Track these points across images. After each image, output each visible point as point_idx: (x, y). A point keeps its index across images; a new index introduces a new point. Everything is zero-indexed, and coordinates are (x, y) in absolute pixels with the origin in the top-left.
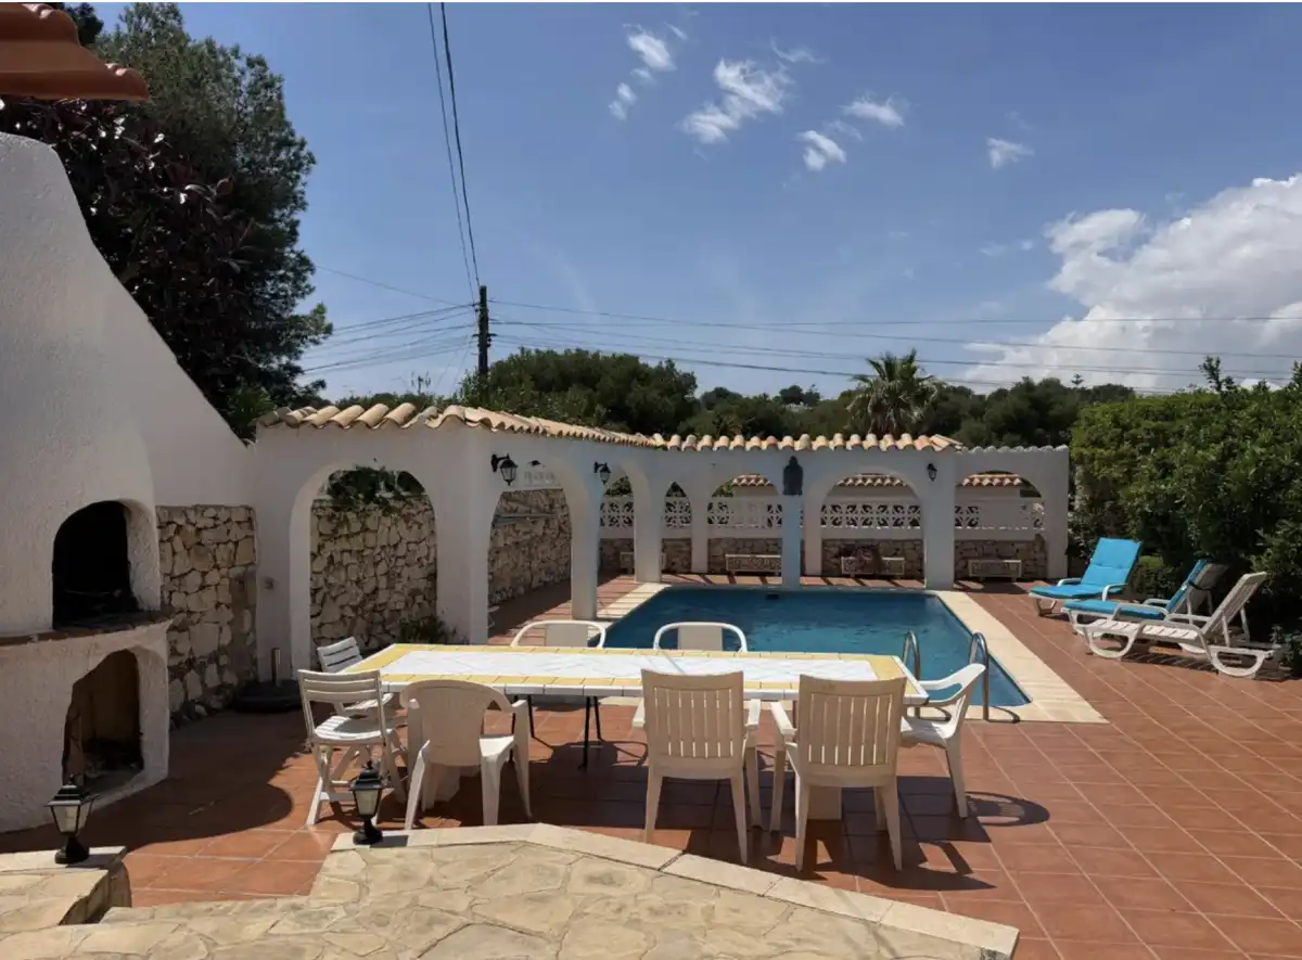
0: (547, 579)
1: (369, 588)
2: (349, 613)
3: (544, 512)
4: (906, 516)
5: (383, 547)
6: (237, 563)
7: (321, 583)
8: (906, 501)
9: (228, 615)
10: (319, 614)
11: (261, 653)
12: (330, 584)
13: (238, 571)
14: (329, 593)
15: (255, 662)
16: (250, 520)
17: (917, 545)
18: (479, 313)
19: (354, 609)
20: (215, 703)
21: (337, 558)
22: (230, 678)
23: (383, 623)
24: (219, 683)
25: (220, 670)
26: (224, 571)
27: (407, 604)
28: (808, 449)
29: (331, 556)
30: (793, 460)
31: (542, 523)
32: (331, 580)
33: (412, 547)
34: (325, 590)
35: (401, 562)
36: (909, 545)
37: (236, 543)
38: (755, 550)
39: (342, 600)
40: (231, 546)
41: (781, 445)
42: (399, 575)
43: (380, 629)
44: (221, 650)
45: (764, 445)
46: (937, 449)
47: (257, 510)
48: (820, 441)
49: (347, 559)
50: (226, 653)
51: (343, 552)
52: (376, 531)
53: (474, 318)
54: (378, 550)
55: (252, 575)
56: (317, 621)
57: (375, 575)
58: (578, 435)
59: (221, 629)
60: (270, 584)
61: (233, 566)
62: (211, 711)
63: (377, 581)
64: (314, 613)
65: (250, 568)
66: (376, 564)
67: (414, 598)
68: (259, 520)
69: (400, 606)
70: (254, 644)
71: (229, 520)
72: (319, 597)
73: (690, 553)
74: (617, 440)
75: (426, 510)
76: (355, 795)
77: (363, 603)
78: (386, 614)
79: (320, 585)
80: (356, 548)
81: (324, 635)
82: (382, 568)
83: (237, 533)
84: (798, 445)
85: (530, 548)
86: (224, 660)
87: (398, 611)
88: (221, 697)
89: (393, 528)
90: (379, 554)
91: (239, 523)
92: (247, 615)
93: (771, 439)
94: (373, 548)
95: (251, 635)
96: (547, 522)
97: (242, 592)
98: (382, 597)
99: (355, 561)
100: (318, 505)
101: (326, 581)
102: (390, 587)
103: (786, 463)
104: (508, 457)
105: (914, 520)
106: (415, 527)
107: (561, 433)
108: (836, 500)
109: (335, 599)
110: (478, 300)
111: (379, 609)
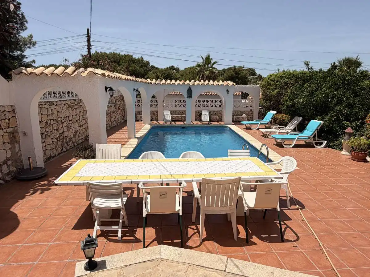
0: (116, 124)
1: (61, 132)
2: (55, 140)
3: (114, 103)
4: (218, 104)
5: (64, 117)
6: (10, 127)
7: (44, 131)
8: (218, 100)
9: (9, 146)
10: (44, 142)
11: (23, 158)
12: (47, 131)
13: (11, 130)
14: (47, 134)
15: (22, 161)
16: (13, 110)
17: (221, 112)
18: (87, 37)
19: (57, 139)
20: (8, 178)
21: (49, 122)
22: (13, 169)
23: (67, 143)
24: (8, 171)
25: (8, 166)
26: (5, 130)
27: (74, 136)
28: (194, 85)
29: (47, 122)
30: (190, 87)
31: (113, 107)
32: (47, 130)
33: (74, 117)
34: (46, 133)
35: (71, 122)
36: (219, 112)
37: (9, 120)
38: (177, 114)
39: (52, 136)
40: (7, 121)
41: (186, 83)
42: (71, 126)
43: (66, 145)
44: (8, 159)
45: (181, 83)
46: (229, 85)
47: (16, 106)
48: (197, 82)
49: (52, 122)
50: (9, 160)
51: (50, 120)
52: (61, 112)
53: (86, 39)
54: (63, 118)
55: (17, 131)
56: (44, 144)
57: (63, 127)
58: (130, 79)
59: (6, 152)
60: (25, 134)
61: (9, 128)
62: (6, 181)
63: (64, 129)
64: (43, 142)
65: (16, 128)
66: (62, 123)
67: (76, 133)
68: (17, 110)
69: (72, 136)
70: (21, 155)
71: (5, 111)
72: (44, 136)
73: (158, 115)
74: (140, 81)
75: (78, 104)
76: (84, 251)
77: (60, 136)
78: (68, 139)
79: (44, 132)
80: (55, 118)
81: (47, 149)
82: (65, 124)
83: (8, 115)
84: (191, 83)
85: (110, 115)
86: (9, 163)
87: (72, 138)
88: (10, 176)
89: (67, 110)
90: (63, 120)
91: (9, 112)
92: (17, 146)
93: (183, 81)
94: (61, 118)
95: (19, 152)
96: (115, 106)
97: (13, 137)
98: (66, 134)
99: (55, 122)
100: (40, 103)
101: (45, 130)
102: (68, 131)
103: (187, 88)
104: (111, 87)
105: (220, 105)
106: (75, 110)
107: (125, 79)
108: (199, 99)
109: (49, 136)
110: (86, 33)
111: (65, 138)
